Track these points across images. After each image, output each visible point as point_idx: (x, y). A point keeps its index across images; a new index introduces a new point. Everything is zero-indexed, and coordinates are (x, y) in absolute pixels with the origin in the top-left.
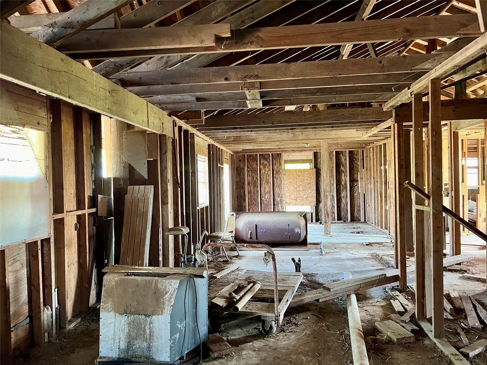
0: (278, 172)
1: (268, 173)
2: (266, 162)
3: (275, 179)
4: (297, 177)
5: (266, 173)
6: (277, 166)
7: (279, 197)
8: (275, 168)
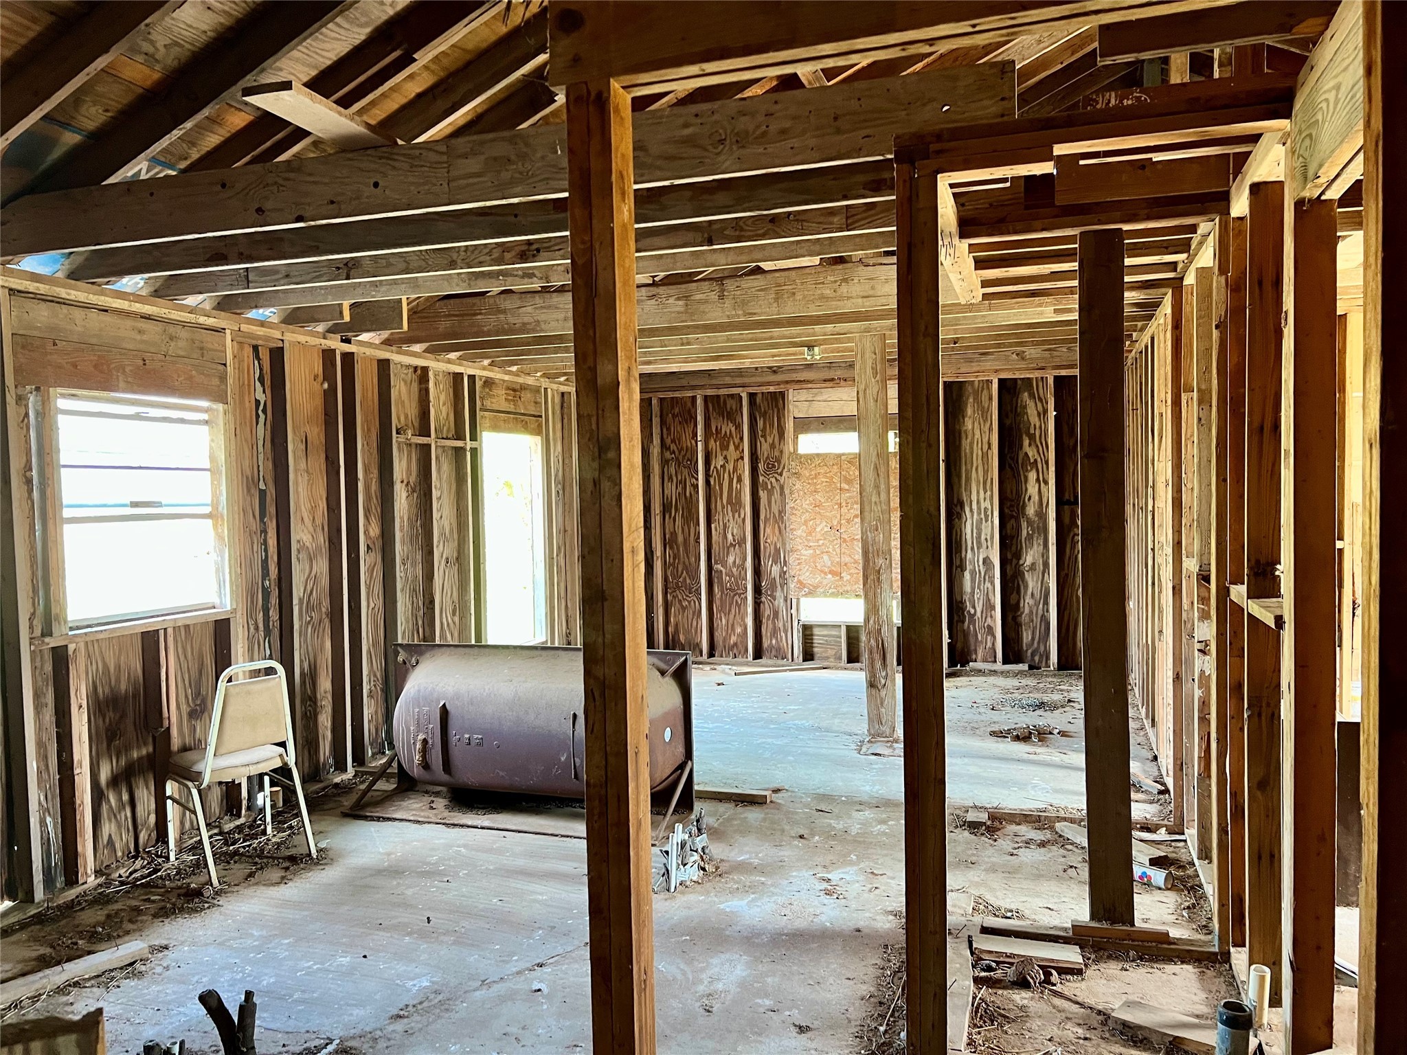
0: (775, 466)
1: (735, 469)
2: (727, 428)
3: (761, 493)
4: (845, 486)
5: (730, 467)
6: (770, 440)
7: (775, 562)
8: (764, 448)
